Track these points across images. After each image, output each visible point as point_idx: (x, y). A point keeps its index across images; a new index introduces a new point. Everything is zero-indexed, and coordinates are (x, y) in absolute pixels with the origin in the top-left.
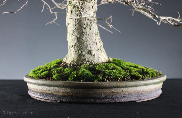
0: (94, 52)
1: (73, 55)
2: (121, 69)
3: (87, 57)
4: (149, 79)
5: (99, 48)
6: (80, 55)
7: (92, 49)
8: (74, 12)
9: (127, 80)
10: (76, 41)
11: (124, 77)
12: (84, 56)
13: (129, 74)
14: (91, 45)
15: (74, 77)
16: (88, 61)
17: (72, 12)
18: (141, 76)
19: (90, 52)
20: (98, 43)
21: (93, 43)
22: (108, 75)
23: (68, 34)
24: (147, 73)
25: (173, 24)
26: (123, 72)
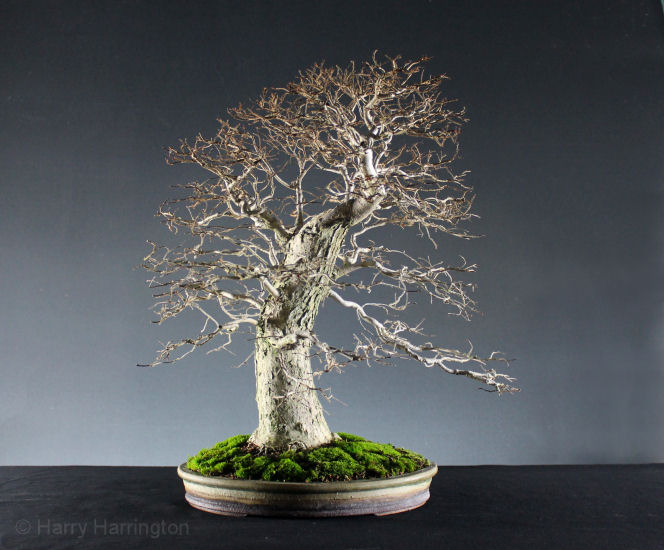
0: (305, 427)
1: (268, 431)
2: (351, 459)
3: (294, 434)
4: (399, 476)
5: (314, 417)
6: (281, 432)
7: (302, 421)
8: (269, 353)
9: (360, 478)
10: (273, 407)
11: (355, 474)
12: (288, 432)
13: (363, 468)
14: (300, 414)
15: (272, 473)
16: (296, 444)
17: (265, 354)
18: (385, 471)
19: (298, 427)
20: (313, 409)
21: (304, 410)
22: (328, 471)
23: (259, 392)
24: (397, 465)
25: (451, 371)
26: (354, 464)
